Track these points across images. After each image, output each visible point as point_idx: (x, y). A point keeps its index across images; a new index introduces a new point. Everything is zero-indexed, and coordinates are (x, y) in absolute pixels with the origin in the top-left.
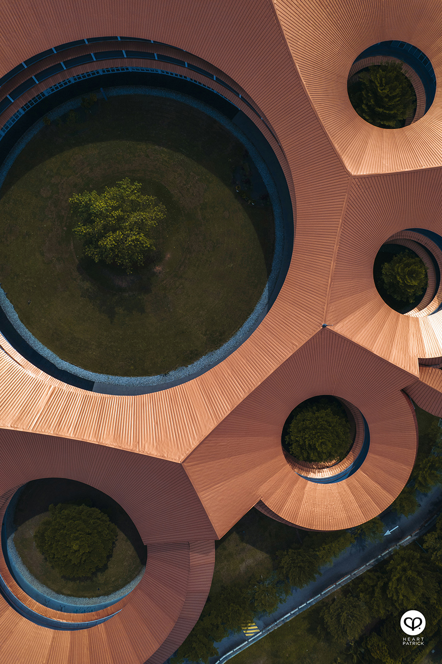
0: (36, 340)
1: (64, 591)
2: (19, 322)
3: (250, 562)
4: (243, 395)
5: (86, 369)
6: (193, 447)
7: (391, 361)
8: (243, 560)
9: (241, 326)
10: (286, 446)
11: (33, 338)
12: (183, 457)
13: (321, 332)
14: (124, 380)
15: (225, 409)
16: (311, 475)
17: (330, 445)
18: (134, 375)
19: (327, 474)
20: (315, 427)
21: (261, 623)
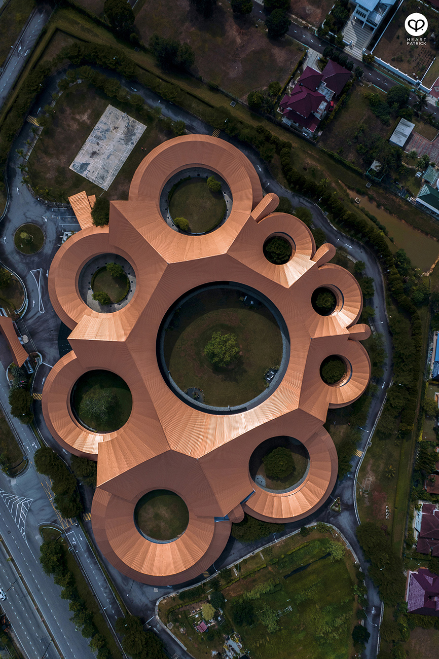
0: (216, 407)
1: (286, 487)
2: (205, 405)
3: (342, 431)
4: (302, 376)
5: (240, 404)
6: (298, 401)
7: (338, 334)
8: (340, 432)
9: (282, 352)
10: (326, 382)
11: (214, 407)
12: (298, 406)
13: (311, 341)
14: (256, 399)
15: (299, 383)
16: (341, 385)
17: (338, 372)
18: (258, 395)
19: (345, 381)
20: (330, 370)
21: (362, 449)
